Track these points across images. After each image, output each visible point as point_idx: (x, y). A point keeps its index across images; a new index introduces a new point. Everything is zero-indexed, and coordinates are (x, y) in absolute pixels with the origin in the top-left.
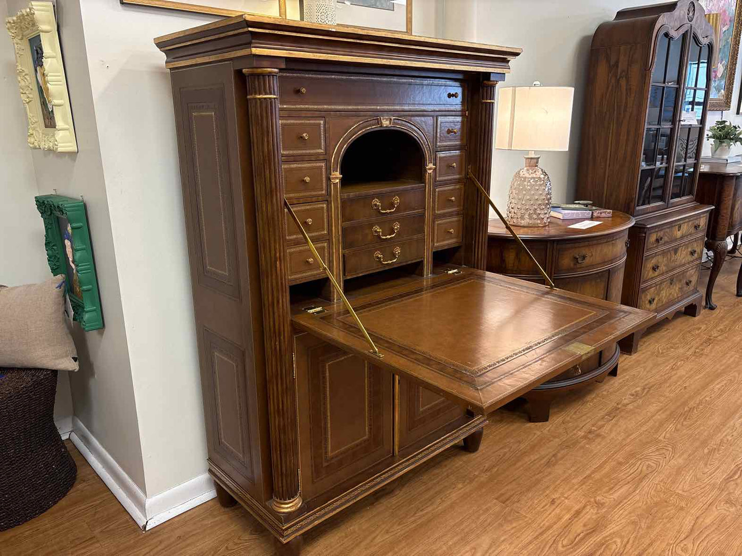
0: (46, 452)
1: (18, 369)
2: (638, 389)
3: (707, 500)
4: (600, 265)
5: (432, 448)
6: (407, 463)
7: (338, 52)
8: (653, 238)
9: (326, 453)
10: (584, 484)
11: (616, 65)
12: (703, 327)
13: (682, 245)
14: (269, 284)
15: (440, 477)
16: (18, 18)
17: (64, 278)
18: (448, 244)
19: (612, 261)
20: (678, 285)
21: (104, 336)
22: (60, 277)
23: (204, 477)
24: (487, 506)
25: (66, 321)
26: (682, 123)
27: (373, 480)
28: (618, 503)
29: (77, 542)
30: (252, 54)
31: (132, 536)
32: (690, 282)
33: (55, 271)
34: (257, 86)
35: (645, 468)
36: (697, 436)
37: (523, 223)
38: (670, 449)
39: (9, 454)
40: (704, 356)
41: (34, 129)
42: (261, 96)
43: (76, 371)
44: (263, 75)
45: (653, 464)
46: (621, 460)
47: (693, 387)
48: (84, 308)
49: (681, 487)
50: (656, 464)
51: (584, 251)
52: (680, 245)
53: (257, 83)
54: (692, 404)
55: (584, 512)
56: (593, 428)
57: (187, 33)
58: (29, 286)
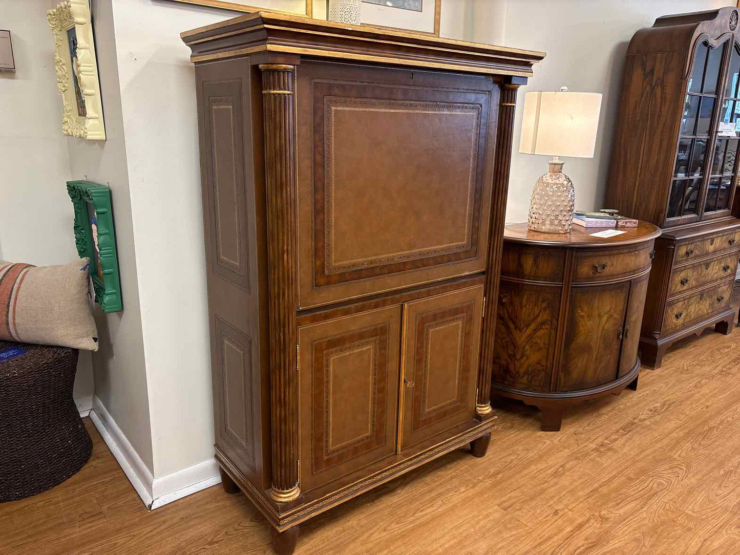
0: (63, 427)
1: (42, 345)
2: (657, 405)
3: (716, 523)
4: (620, 276)
5: (435, 450)
6: (409, 463)
7: (354, 51)
8: (683, 251)
9: (327, 446)
10: (590, 497)
11: (652, 71)
12: (733, 345)
13: (714, 259)
14: (276, 276)
15: (443, 480)
16: (58, 10)
17: (88, 261)
19: (634, 271)
20: (708, 301)
21: (122, 320)
22: (85, 260)
23: (210, 462)
24: (487, 512)
25: (88, 302)
26: (719, 134)
27: (373, 477)
28: (624, 519)
29: (86, 516)
30: (266, 50)
31: (139, 514)
32: (722, 298)
33: (82, 254)
34: (271, 81)
35: (655, 485)
36: (714, 457)
37: (544, 228)
38: (684, 468)
39: (27, 426)
40: (730, 376)
41: (68, 117)
42: (275, 92)
43: (96, 350)
44: (278, 71)
45: (663, 482)
46: (632, 476)
47: (716, 406)
48: (105, 290)
49: (690, 507)
50: (668, 482)
51: (604, 260)
52: (712, 260)
53: (271, 78)
54: (712, 423)
55: (587, 526)
56: (606, 441)
57: (209, 29)
58: (56, 267)
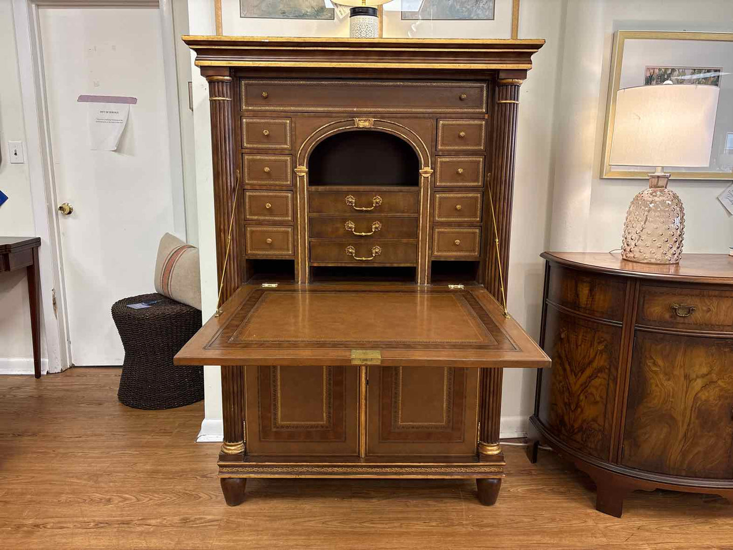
9: (275, 418)
18: (455, 257)
31: (188, 441)
44: (214, 82)
